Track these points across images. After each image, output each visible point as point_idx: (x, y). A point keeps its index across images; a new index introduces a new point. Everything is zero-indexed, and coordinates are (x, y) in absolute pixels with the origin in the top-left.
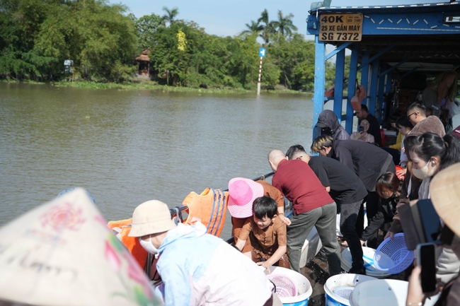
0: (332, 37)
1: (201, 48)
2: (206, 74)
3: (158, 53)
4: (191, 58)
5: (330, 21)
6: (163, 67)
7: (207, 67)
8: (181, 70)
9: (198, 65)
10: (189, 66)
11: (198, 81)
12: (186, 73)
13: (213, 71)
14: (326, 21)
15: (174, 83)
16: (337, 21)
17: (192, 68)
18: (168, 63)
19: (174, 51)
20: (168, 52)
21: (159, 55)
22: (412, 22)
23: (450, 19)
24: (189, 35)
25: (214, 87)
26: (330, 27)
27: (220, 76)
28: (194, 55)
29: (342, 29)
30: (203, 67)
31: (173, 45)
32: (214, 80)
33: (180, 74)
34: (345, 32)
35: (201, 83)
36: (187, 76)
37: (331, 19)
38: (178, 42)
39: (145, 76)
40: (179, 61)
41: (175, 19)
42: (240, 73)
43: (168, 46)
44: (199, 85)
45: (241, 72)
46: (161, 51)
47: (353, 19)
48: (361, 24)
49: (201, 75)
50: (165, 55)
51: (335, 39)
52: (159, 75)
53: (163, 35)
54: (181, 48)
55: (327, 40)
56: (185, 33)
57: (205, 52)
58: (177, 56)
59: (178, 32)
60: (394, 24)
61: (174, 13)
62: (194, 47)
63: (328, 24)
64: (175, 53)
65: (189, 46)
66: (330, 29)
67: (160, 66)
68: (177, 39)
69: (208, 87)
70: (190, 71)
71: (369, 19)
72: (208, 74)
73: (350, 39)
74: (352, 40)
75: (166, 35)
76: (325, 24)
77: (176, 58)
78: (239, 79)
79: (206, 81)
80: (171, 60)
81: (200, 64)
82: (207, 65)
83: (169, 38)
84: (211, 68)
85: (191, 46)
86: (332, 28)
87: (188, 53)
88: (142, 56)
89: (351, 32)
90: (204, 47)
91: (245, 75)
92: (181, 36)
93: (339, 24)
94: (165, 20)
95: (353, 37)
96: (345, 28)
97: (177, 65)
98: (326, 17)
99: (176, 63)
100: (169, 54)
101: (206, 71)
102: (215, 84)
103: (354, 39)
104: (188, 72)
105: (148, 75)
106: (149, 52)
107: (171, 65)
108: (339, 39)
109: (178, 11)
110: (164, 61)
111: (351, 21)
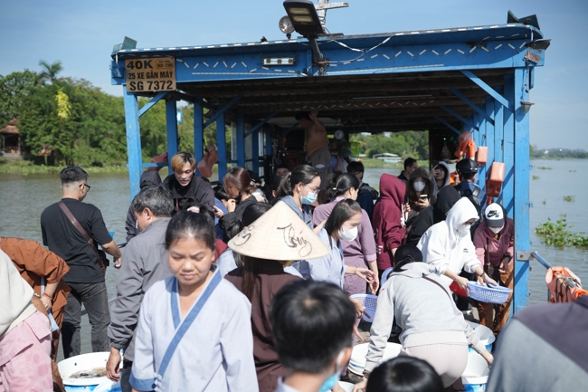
0: (142, 87)
1: (93, 114)
2: (100, 147)
3: (30, 123)
4: (78, 127)
5: (137, 67)
6: (39, 140)
7: (102, 139)
8: (65, 144)
9: (89, 136)
10: (77, 138)
11: (90, 158)
12: (72, 147)
13: (111, 143)
14: (132, 67)
15: (56, 162)
16: (146, 67)
17: (81, 141)
18: (45, 135)
19: (52, 119)
20: (44, 121)
21: (31, 125)
22: (229, 65)
23: (268, 61)
24: (74, 97)
25: (112, 165)
26: (139, 74)
27: (121, 150)
28: (82, 123)
29: (152, 77)
30: (96, 138)
31: (50, 111)
32: (113, 156)
33: (63, 149)
34: (156, 79)
35: (93, 161)
36: (74, 151)
37: (139, 65)
38: (57, 107)
39: (15, 155)
40: (60, 132)
41: (58, 76)
42: (148, 145)
43: (43, 113)
44: (90, 163)
45: (150, 143)
46: (34, 119)
47: (164, 64)
48: (173, 70)
49: (94, 150)
50: (40, 124)
51: (146, 89)
52: (33, 152)
53: (35, 97)
54: (63, 114)
55: (137, 90)
56: (68, 94)
57: (98, 119)
58: (57, 125)
59: (57, 93)
60: (211, 69)
61: (56, 68)
62: (83, 113)
63: (135, 71)
64: (54, 121)
65: (74, 112)
66: (139, 77)
67: (34, 139)
68: (56, 102)
69: (104, 164)
70: (78, 145)
71: (183, 63)
72: (104, 147)
73: (163, 88)
74: (165, 89)
75: (40, 98)
76: (132, 71)
77: (57, 128)
78: (148, 152)
79: (101, 157)
80: (48, 131)
81: (92, 135)
82: (101, 136)
83: (46, 102)
84: (107, 140)
85: (78, 111)
86: (141, 76)
87: (75, 120)
88: (10, 127)
89: (163, 79)
90: (97, 112)
91: (156, 147)
92: (62, 98)
93: (148, 70)
94: (44, 79)
95: (166, 85)
96: (156, 75)
97: (58, 137)
98: (132, 63)
99: (56, 135)
100: (45, 123)
101: (101, 144)
102: (113, 161)
103: (168, 88)
104: (76, 146)
105: (19, 152)
106: (18, 122)
107: (49, 138)
108: (150, 88)
109: (62, 66)
110: (39, 133)
111: (162, 66)
